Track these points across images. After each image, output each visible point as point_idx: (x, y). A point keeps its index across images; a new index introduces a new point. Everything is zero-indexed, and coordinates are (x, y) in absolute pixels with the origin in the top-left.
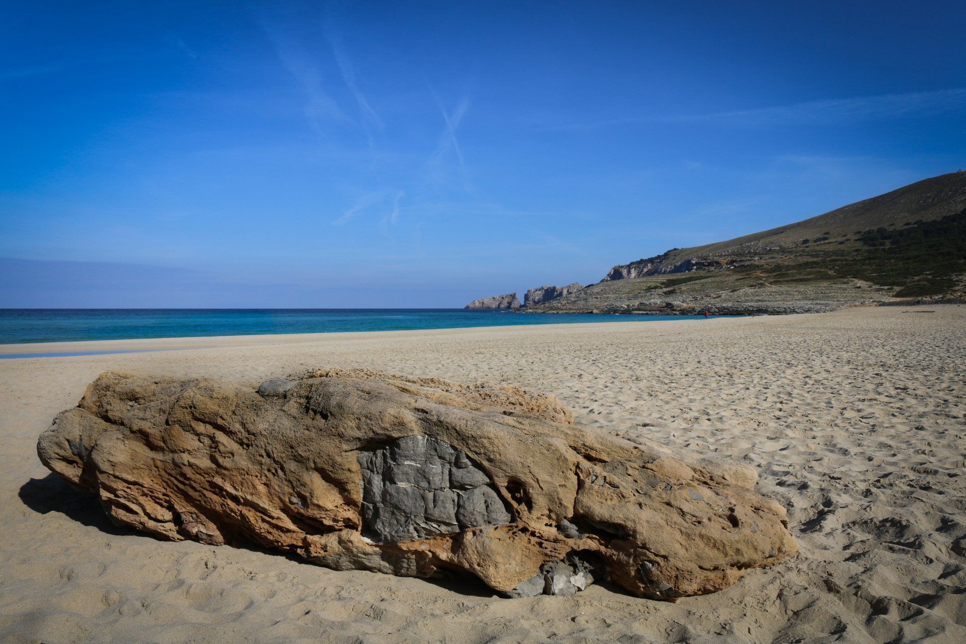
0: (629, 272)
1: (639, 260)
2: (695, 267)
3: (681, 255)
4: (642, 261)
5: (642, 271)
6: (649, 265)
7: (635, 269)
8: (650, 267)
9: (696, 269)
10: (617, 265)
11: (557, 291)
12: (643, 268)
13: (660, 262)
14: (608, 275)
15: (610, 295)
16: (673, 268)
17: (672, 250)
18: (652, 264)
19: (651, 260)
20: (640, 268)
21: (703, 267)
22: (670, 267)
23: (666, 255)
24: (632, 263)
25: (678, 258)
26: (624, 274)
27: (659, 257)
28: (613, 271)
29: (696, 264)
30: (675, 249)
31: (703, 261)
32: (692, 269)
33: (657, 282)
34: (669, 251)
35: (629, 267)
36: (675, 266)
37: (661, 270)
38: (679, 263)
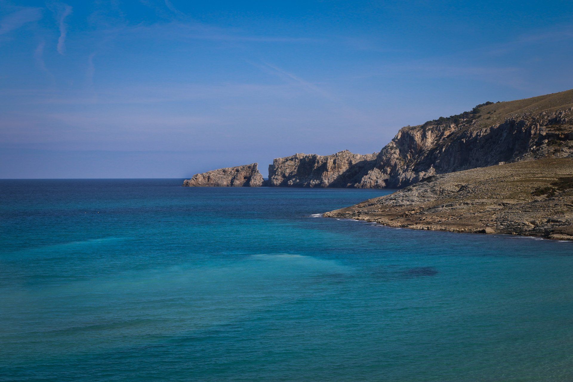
0: (424, 136)
1: (437, 119)
2: (546, 141)
3: (497, 112)
4: (441, 121)
5: (442, 134)
6: (452, 126)
7: (432, 132)
8: (453, 130)
9: (548, 144)
10: (406, 126)
11: (318, 162)
12: (444, 130)
13: (469, 122)
14: (393, 140)
15: (484, 200)
16: (488, 131)
17: (484, 104)
18: (457, 126)
19: (455, 119)
20: (439, 130)
21: (558, 141)
22: (484, 130)
23: (475, 111)
24: (428, 124)
25: (494, 117)
26: (416, 139)
27: (466, 114)
28: (400, 134)
29: (548, 136)
30: (488, 103)
31: (557, 133)
32: (542, 143)
33: (545, 181)
34: (480, 106)
35: (424, 128)
36: (492, 129)
37: (471, 134)
38: (498, 125)
